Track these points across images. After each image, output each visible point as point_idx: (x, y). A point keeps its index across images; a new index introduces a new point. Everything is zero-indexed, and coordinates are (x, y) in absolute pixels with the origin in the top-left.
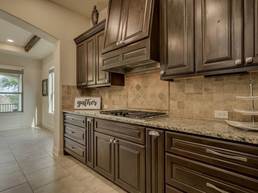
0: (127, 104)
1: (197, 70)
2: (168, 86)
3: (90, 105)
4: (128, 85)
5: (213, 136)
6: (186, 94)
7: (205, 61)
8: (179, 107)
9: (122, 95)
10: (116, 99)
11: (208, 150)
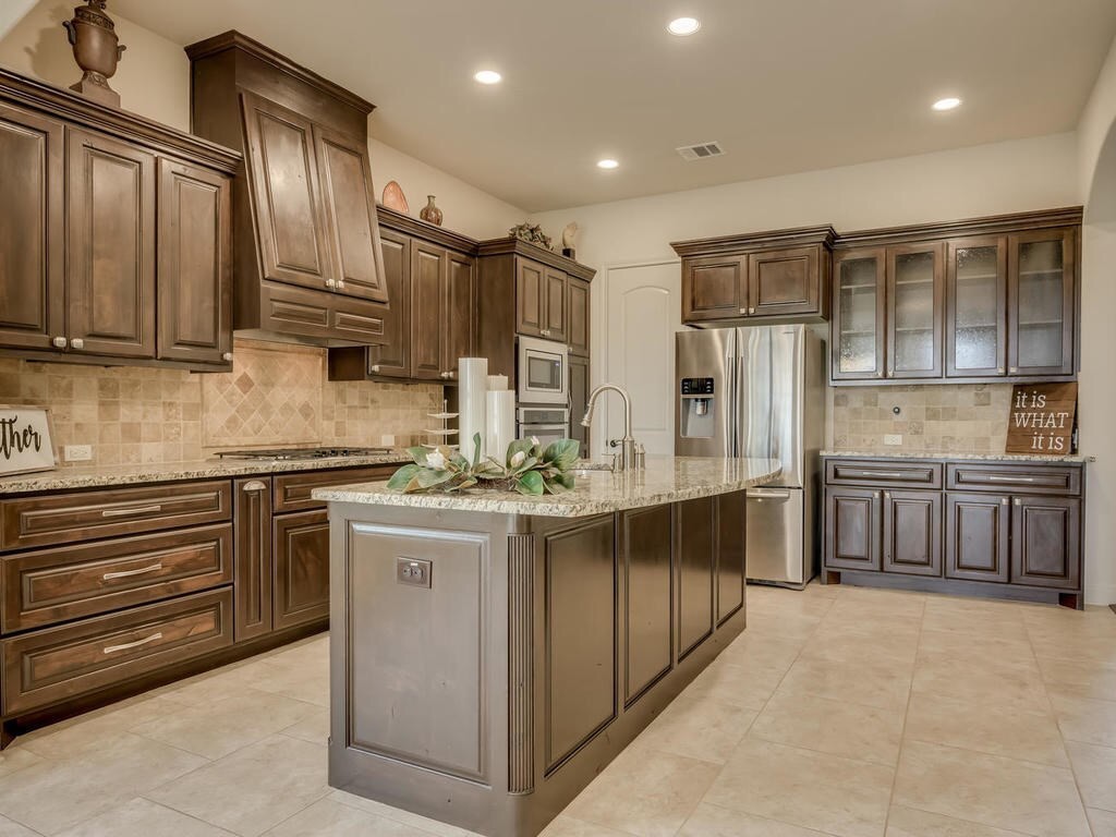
3: (20, 450)
6: (350, 407)
9: (178, 401)
10: (144, 416)
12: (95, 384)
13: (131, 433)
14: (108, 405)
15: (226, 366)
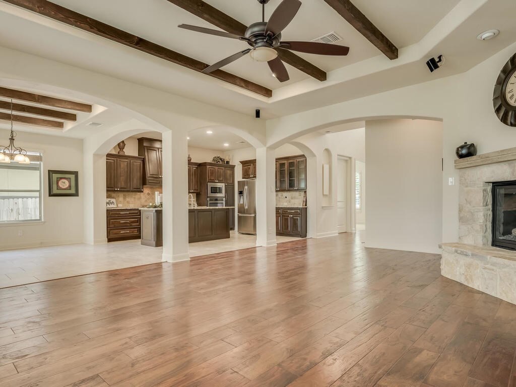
12: (122, 195)
13: (128, 202)
14: (125, 198)
15: (142, 192)
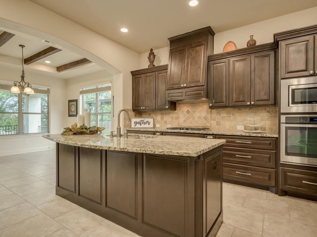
0: (179, 123)
1: (230, 105)
2: (210, 112)
3: (144, 124)
4: (180, 110)
5: (239, 135)
6: (222, 117)
7: (234, 101)
8: (217, 125)
9: (174, 117)
10: (168, 119)
11: (237, 141)
12: (160, 113)
